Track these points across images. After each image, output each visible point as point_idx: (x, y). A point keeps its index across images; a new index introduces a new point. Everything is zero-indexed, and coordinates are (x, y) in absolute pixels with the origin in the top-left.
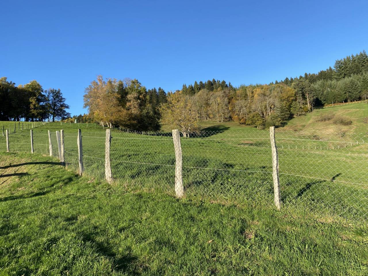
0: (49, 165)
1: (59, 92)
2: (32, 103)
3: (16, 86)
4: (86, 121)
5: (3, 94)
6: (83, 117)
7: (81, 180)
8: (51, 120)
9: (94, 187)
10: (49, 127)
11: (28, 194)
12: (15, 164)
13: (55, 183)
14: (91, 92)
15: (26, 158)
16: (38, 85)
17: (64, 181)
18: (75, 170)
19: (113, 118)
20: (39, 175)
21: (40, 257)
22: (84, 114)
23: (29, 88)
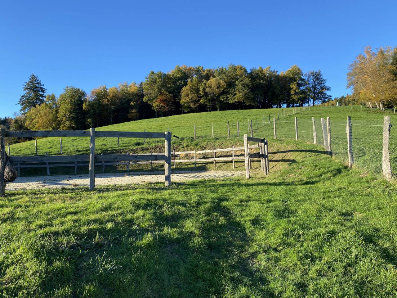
0: (315, 153)
1: (319, 74)
2: (292, 88)
3: (278, 73)
4: (349, 102)
5: (267, 83)
6: (345, 98)
7: (351, 173)
8: (311, 105)
9: (368, 182)
10: (310, 112)
11: (298, 181)
12: (282, 150)
13: (323, 174)
14: (356, 68)
15: (292, 145)
16: (299, 69)
17: (332, 172)
18: (344, 160)
19: (384, 97)
20: (306, 164)
21: (321, 247)
22: (347, 95)
23: (290, 73)
